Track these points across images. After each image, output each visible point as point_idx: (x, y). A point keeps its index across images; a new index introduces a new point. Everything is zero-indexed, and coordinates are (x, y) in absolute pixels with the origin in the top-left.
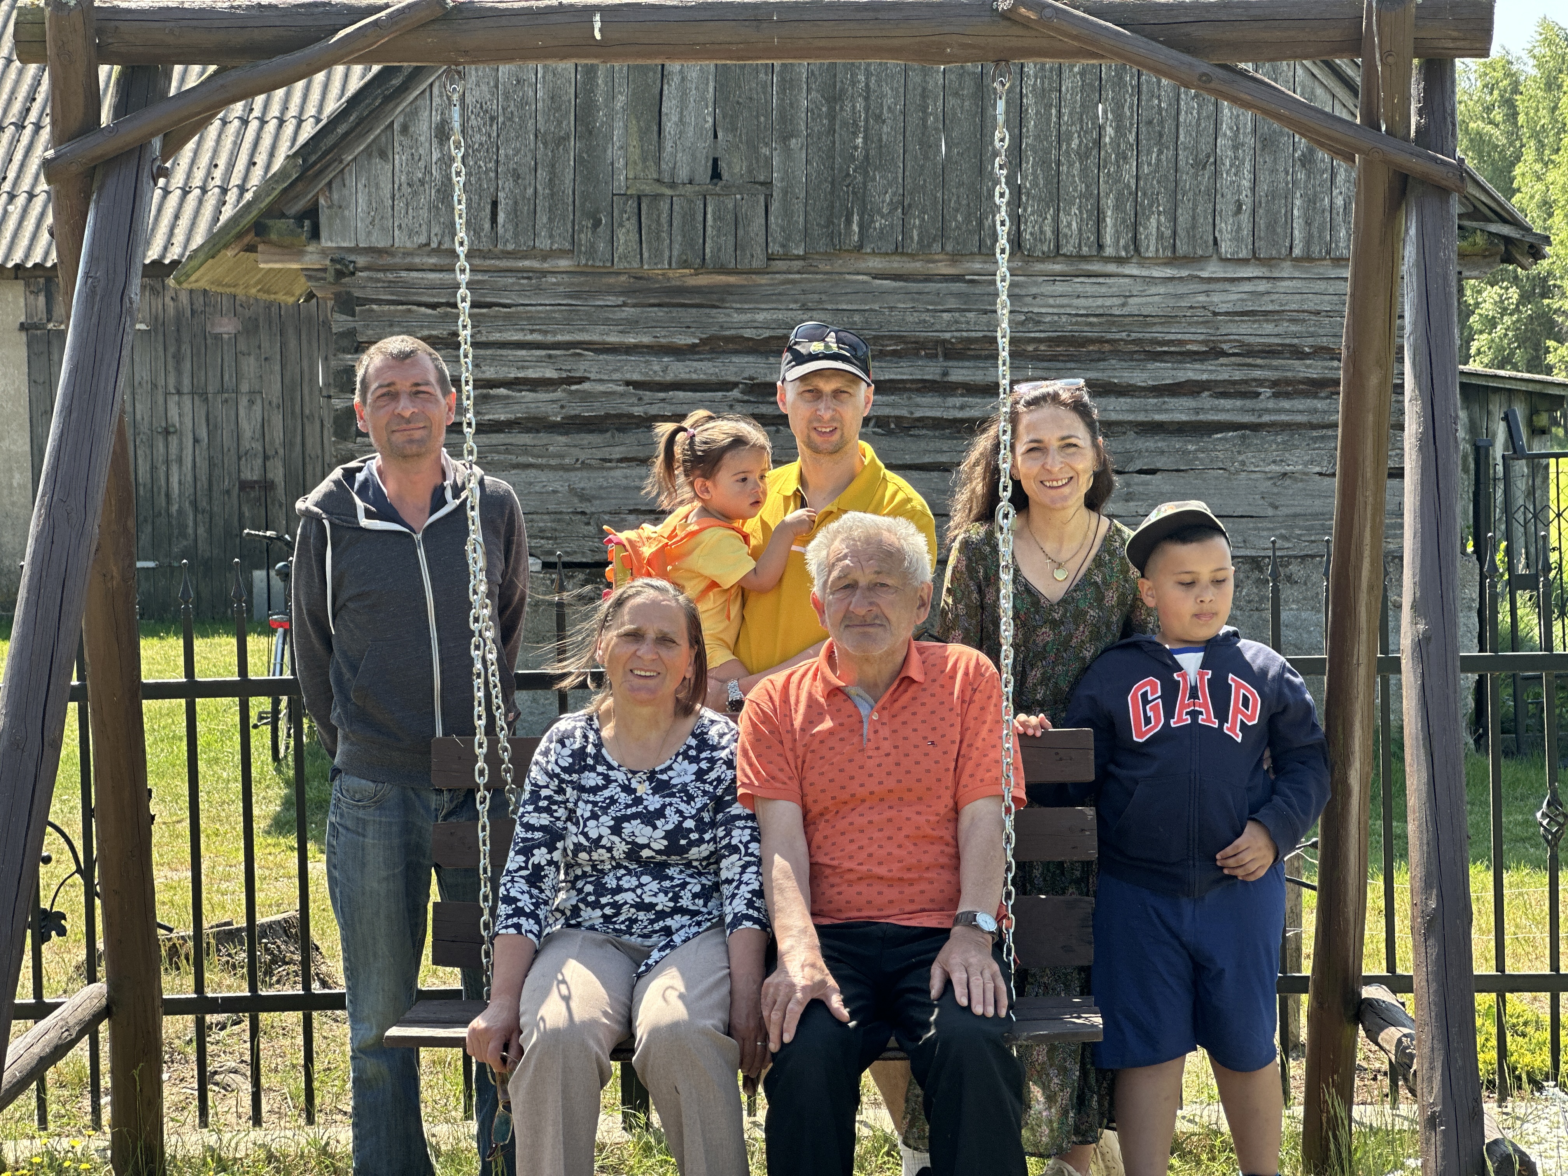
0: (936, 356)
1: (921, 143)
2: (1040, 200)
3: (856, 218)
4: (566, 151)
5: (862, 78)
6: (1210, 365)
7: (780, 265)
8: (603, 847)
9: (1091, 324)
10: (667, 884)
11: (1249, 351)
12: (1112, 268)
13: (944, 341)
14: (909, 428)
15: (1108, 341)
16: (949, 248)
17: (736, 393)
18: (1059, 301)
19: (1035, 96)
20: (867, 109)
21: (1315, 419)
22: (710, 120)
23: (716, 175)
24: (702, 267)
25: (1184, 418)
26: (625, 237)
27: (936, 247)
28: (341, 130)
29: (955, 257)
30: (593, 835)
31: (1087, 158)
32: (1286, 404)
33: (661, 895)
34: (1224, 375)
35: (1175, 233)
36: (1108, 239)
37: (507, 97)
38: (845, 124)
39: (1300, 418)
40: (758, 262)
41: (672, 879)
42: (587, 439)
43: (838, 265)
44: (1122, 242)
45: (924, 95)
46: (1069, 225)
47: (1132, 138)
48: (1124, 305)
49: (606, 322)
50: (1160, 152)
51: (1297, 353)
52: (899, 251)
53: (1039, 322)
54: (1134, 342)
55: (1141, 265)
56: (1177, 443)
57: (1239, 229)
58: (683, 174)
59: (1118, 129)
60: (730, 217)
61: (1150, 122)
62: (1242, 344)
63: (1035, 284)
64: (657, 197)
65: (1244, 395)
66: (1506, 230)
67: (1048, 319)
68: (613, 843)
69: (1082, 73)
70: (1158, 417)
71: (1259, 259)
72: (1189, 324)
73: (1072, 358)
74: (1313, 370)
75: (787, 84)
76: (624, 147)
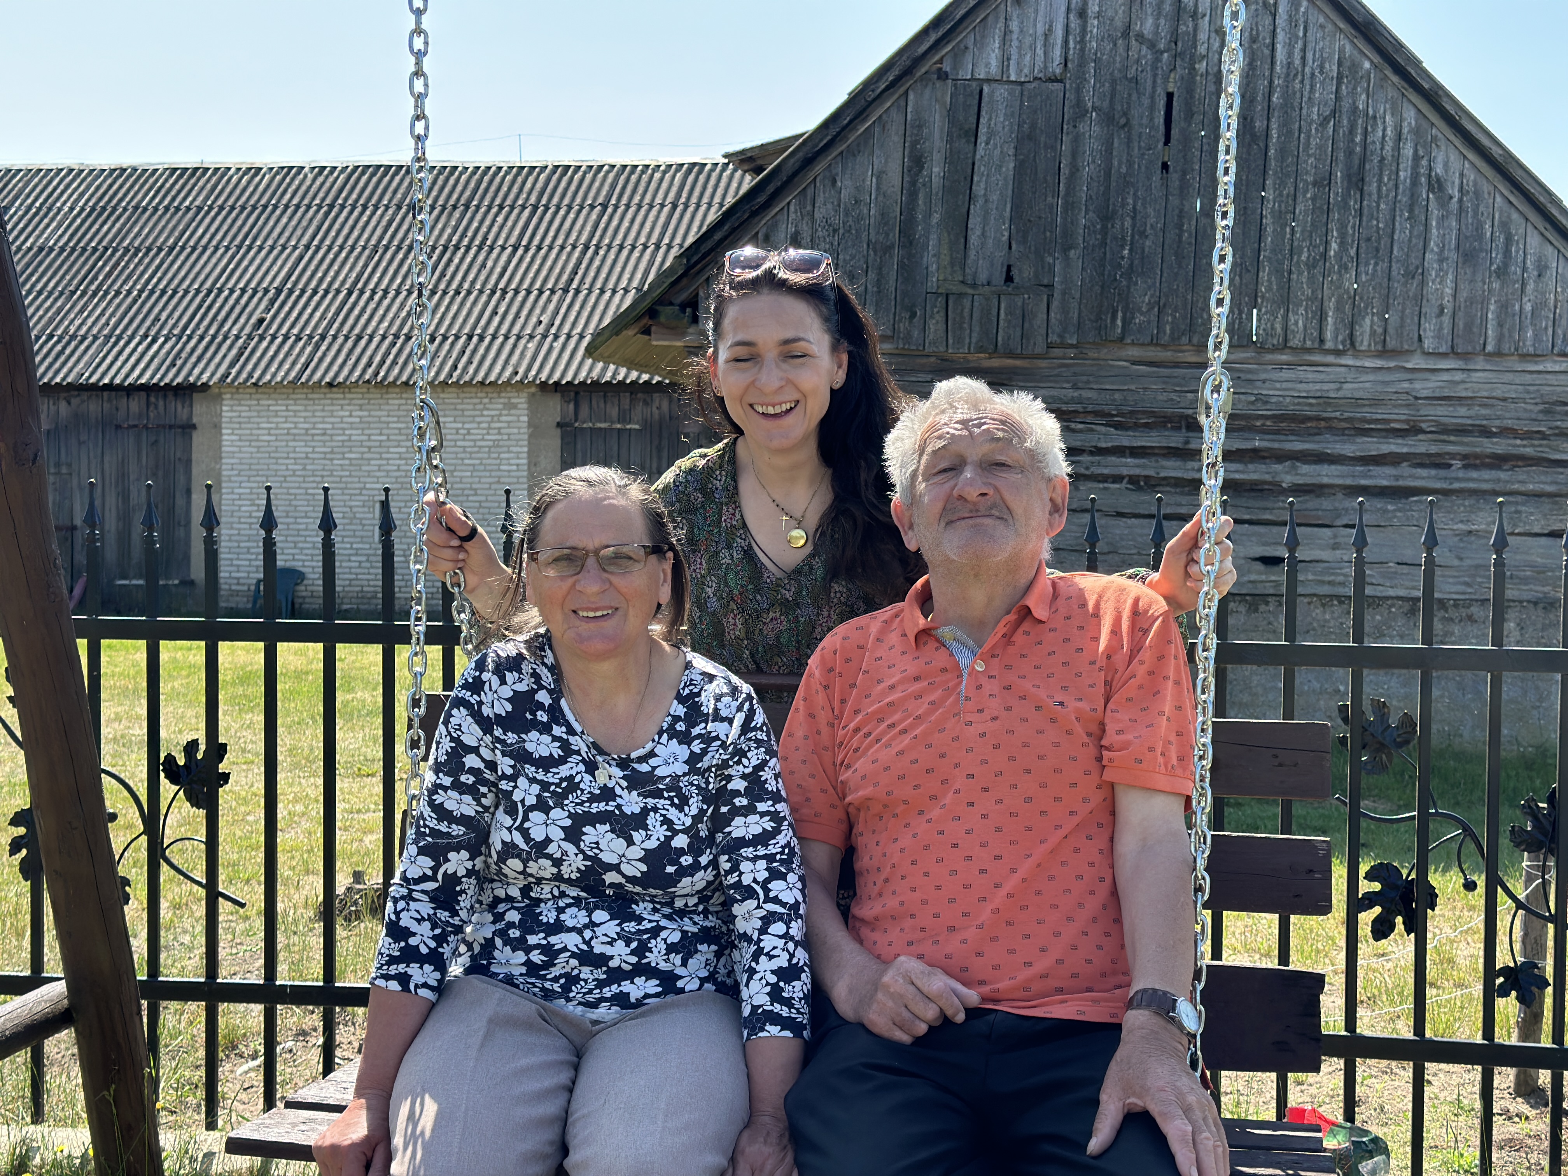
0: (1180, 428)
1: (1176, 254)
2: (1274, 302)
3: (1120, 314)
4: (891, 257)
5: (1130, 201)
6: (1411, 441)
7: (1057, 352)
9: (1311, 405)
11: (1445, 430)
12: (1330, 359)
13: (1188, 416)
14: (1155, 486)
15: (1324, 419)
16: (1195, 340)
18: (1285, 385)
19: (1273, 217)
20: (1134, 226)
21: (1499, 487)
22: (1006, 234)
23: (1009, 279)
24: (995, 352)
25: (1385, 483)
26: (935, 326)
27: (1185, 340)
31: (1314, 267)
32: (1474, 474)
34: (1422, 449)
35: (1385, 331)
36: (1328, 335)
37: (847, 214)
38: (1115, 238)
39: (1486, 486)
40: (1040, 349)
43: (1104, 353)
44: (1340, 338)
45: (1181, 216)
46: (1296, 323)
47: (1353, 252)
48: (1338, 390)
50: (1376, 264)
51: (1486, 432)
52: (1154, 342)
53: (1266, 402)
54: (1345, 420)
55: (1355, 357)
56: (1379, 503)
57: (1441, 328)
58: (983, 277)
59: (1342, 244)
60: (1019, 312)
61: (1369, 240)
62: (1438, 423)
63: (1266, 371)
64: (961, 295)
65: (1437, 466)
67: (1274, 400)
69: (1314, 199)
70: (1363, 482)
71: (1457, 354)
72: (1395, 406)
73: (1293, 432)
74: (1499, 446)
75: (1069, 206)
76: (937, 255)
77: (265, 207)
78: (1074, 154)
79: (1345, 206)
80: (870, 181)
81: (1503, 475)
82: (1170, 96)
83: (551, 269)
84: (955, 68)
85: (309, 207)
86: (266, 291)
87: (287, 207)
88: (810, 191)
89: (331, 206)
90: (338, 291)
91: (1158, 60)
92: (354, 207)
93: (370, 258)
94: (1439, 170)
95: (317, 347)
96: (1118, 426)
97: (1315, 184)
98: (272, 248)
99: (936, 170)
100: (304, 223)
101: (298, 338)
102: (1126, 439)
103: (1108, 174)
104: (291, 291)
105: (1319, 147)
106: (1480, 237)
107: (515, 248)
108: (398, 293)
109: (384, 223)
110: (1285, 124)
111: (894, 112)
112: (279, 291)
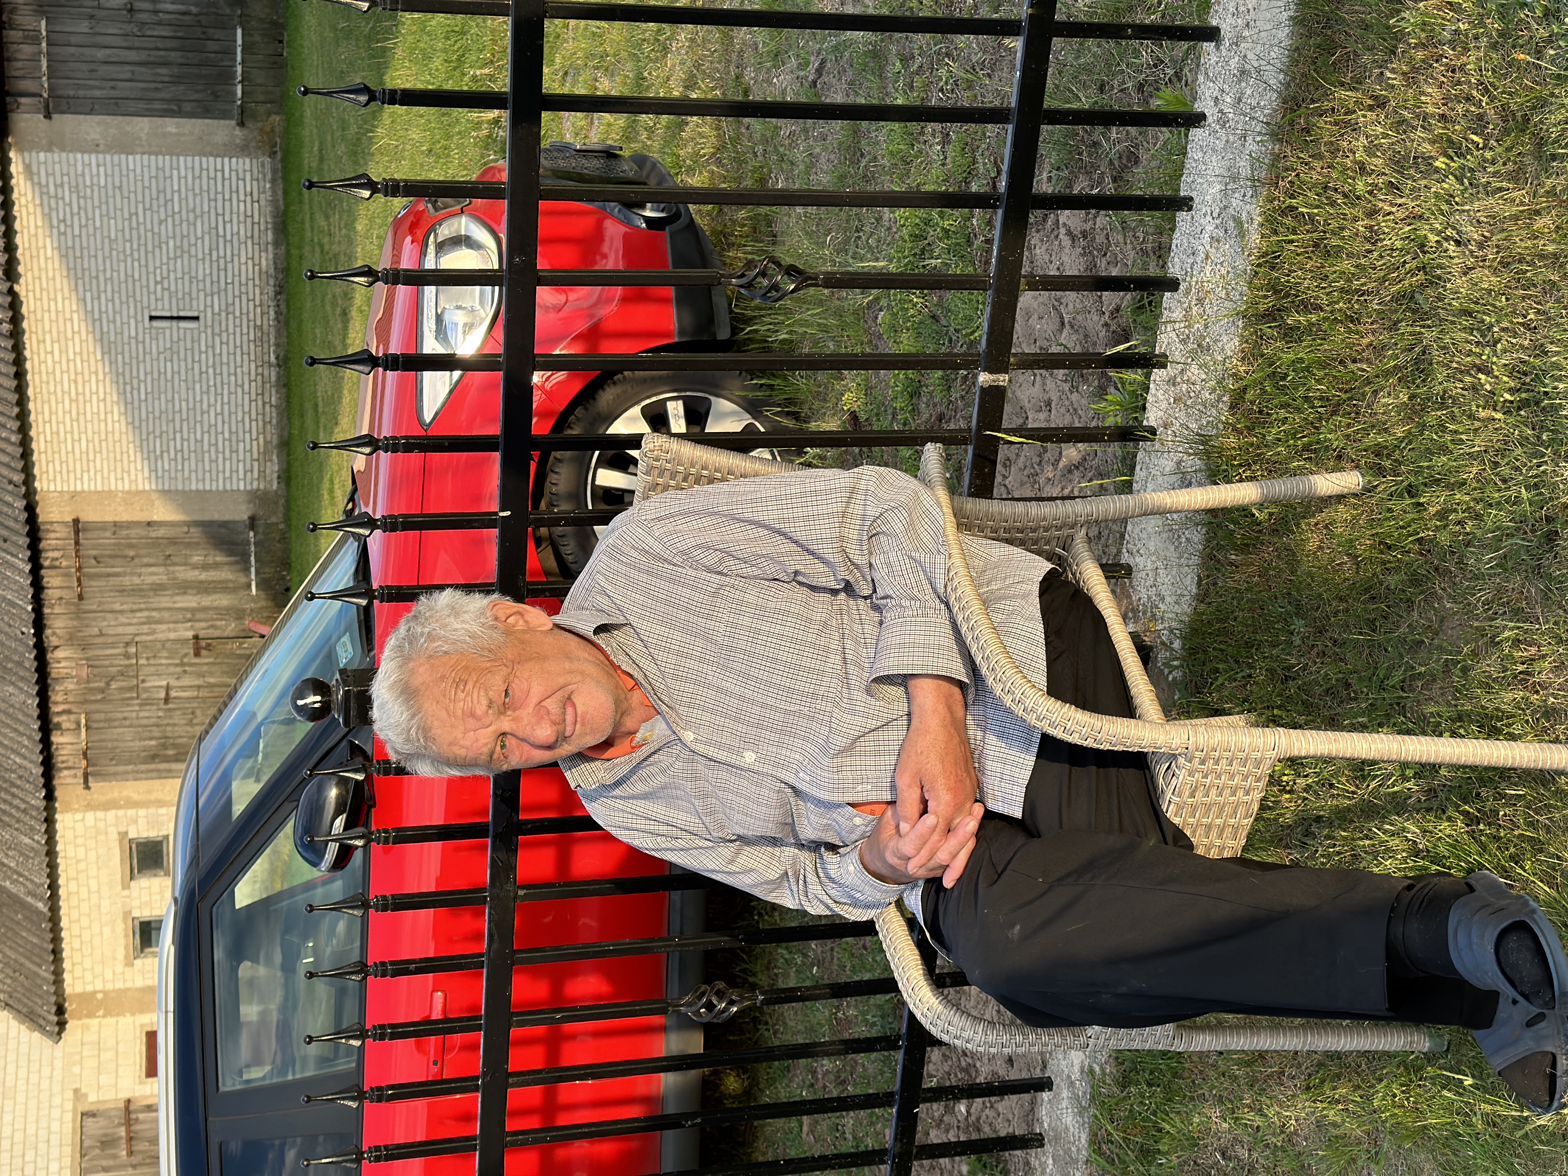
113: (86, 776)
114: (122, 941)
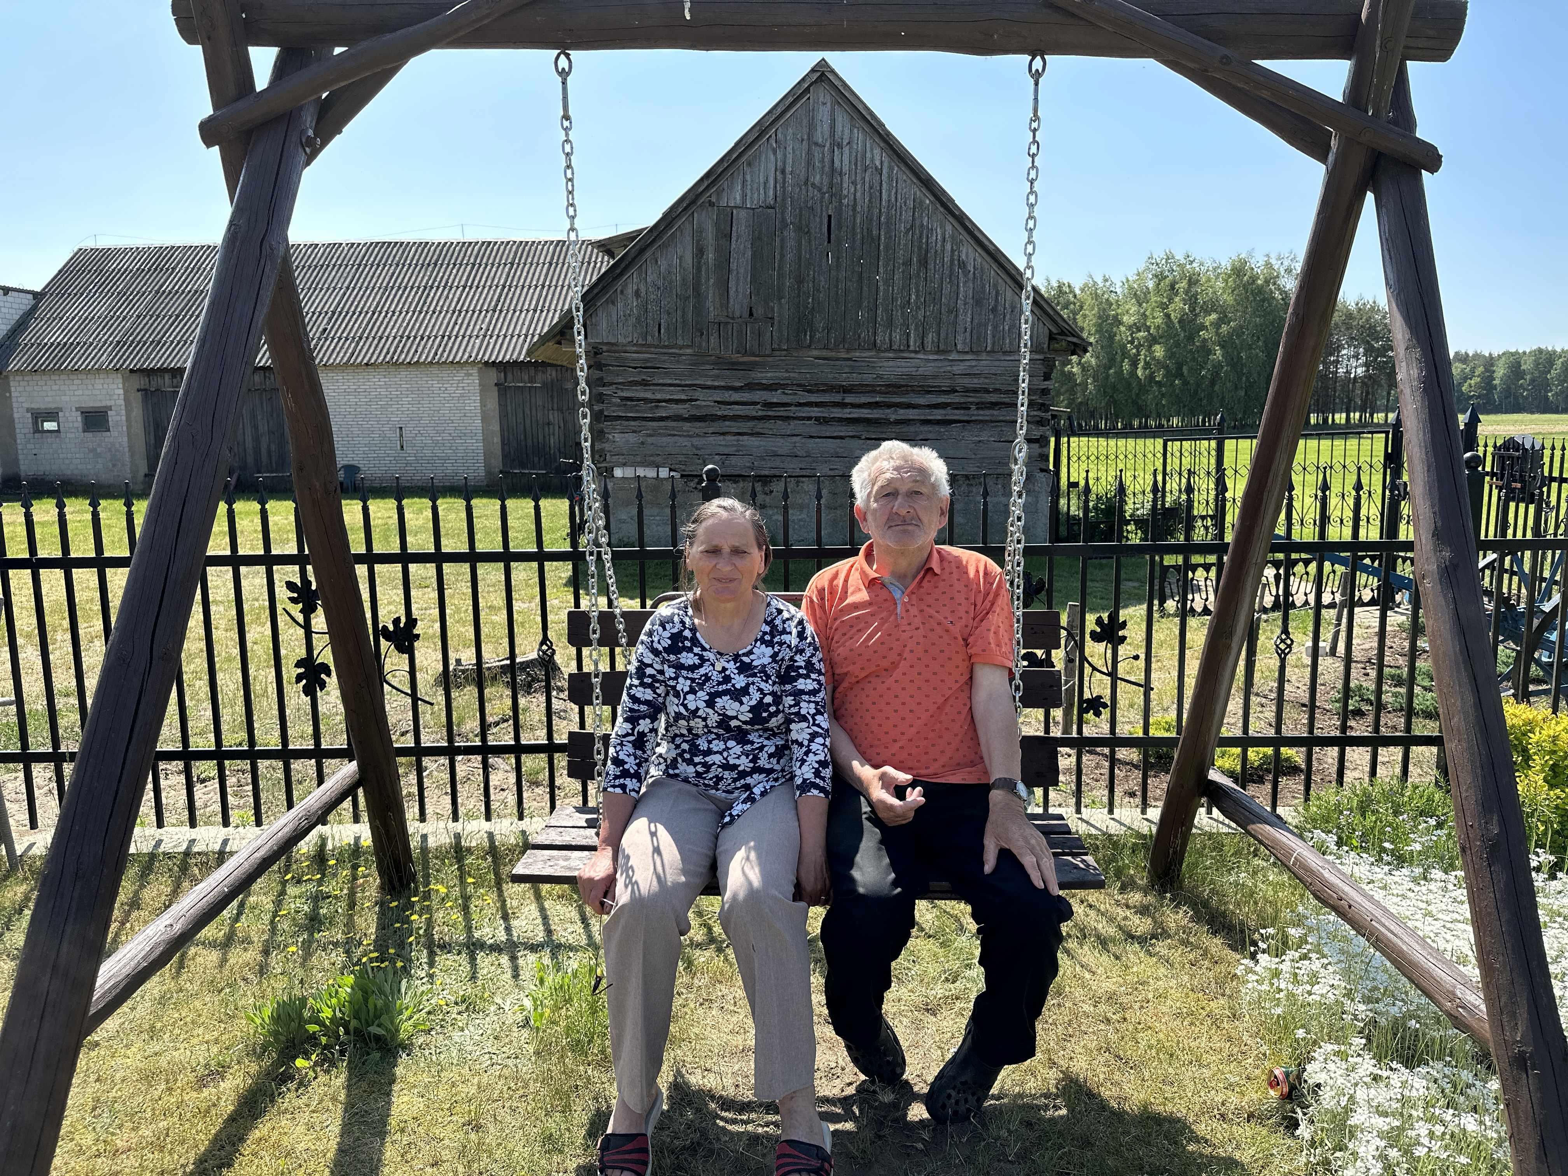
3: (808, 333)
4: (689, 303)
5: (811, 273)
6: (951, 396)
7: (777, 353)
8: (700, 717)
9: (903, 379)
10: (748, 747)
11: (967, 390)
12: (913, 355)
13: (844, 386)
15: (910, 386)
16: (847, 346)
17: (759, 406)
20: (814, 286)
21: (993, 419)
22: (749, 290)
23: (751, 314)
24: (745, 353)
26: (713, 340)
27: (841, 346)
28: (596, 291)
29: (849, 350)
30: (691, 707)
32: (981, 412)
33: (743, 757)
34: (957, 400)
35: (939, 340)
36: (912, 343)
37: (664, 279)
38: (804, 293)
39: (987, 418)
40: (768, 352)
41: (752, 743)
42: (699, 424)
43: (801, 352)
44: (917, 344)
45: (837, 281)
46: (896, 336)
47: (923, 300)
48: (917, 371)
49: (706, 376)
50: (934, 306)
51: (987, 391)
52: (826, 348)
53: (883, 377)
54: (920, 386)
55: (924, 354)
56: (937, 428)
57: (965, 339)
58: (737, 314)
59: (917, 296)
60: (757, 332)
61: (930, 293)
62: (964, 387)
63: (882, 361)
64: (727, 323)
65: (964, 408)
66: (1075, 340)
67: (886, 376)
68: (708, 714)
69: (903, 272)
71: (973, 352)
72: (943, 379)
73: (895, 393)
74: (993, 398)
75: (781, 276)
76: (713, 302)
77: (322, 266)
78: (782, 248)
79: (918, 276)
80: (676, 262)
81: (995, 412)
82: (830, 217)
83: (485, 299)
84: (718, 200)
85: (347, 266)
86: (327, 313)
87: (334, 266)
88: (644, 267)
89: (359, 265)
90: (367, 313)
91: (823, 198)
92: (372, 265)
93: (384, 294)
94: (964, 257)
95: (358, 343)
96: (809, 391)
97: (903, 264)
98: (328, 289)
99: (711, 256)
100: (345, 275)
101: (347, 339)
102: (813, 398)
103: (800, 258)
104: (340, 313)
105: (905, 245)
106: (984, 292)
107: (464, 288)
108: (401, 313)
109: (390, 274)
110: (888, 232)
111: (687, 225)
112: (334, 313)
113: (145, 390)
114: (43, 406)
